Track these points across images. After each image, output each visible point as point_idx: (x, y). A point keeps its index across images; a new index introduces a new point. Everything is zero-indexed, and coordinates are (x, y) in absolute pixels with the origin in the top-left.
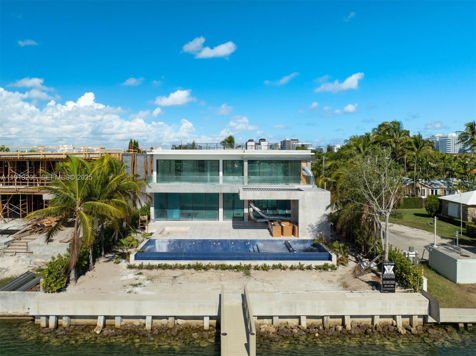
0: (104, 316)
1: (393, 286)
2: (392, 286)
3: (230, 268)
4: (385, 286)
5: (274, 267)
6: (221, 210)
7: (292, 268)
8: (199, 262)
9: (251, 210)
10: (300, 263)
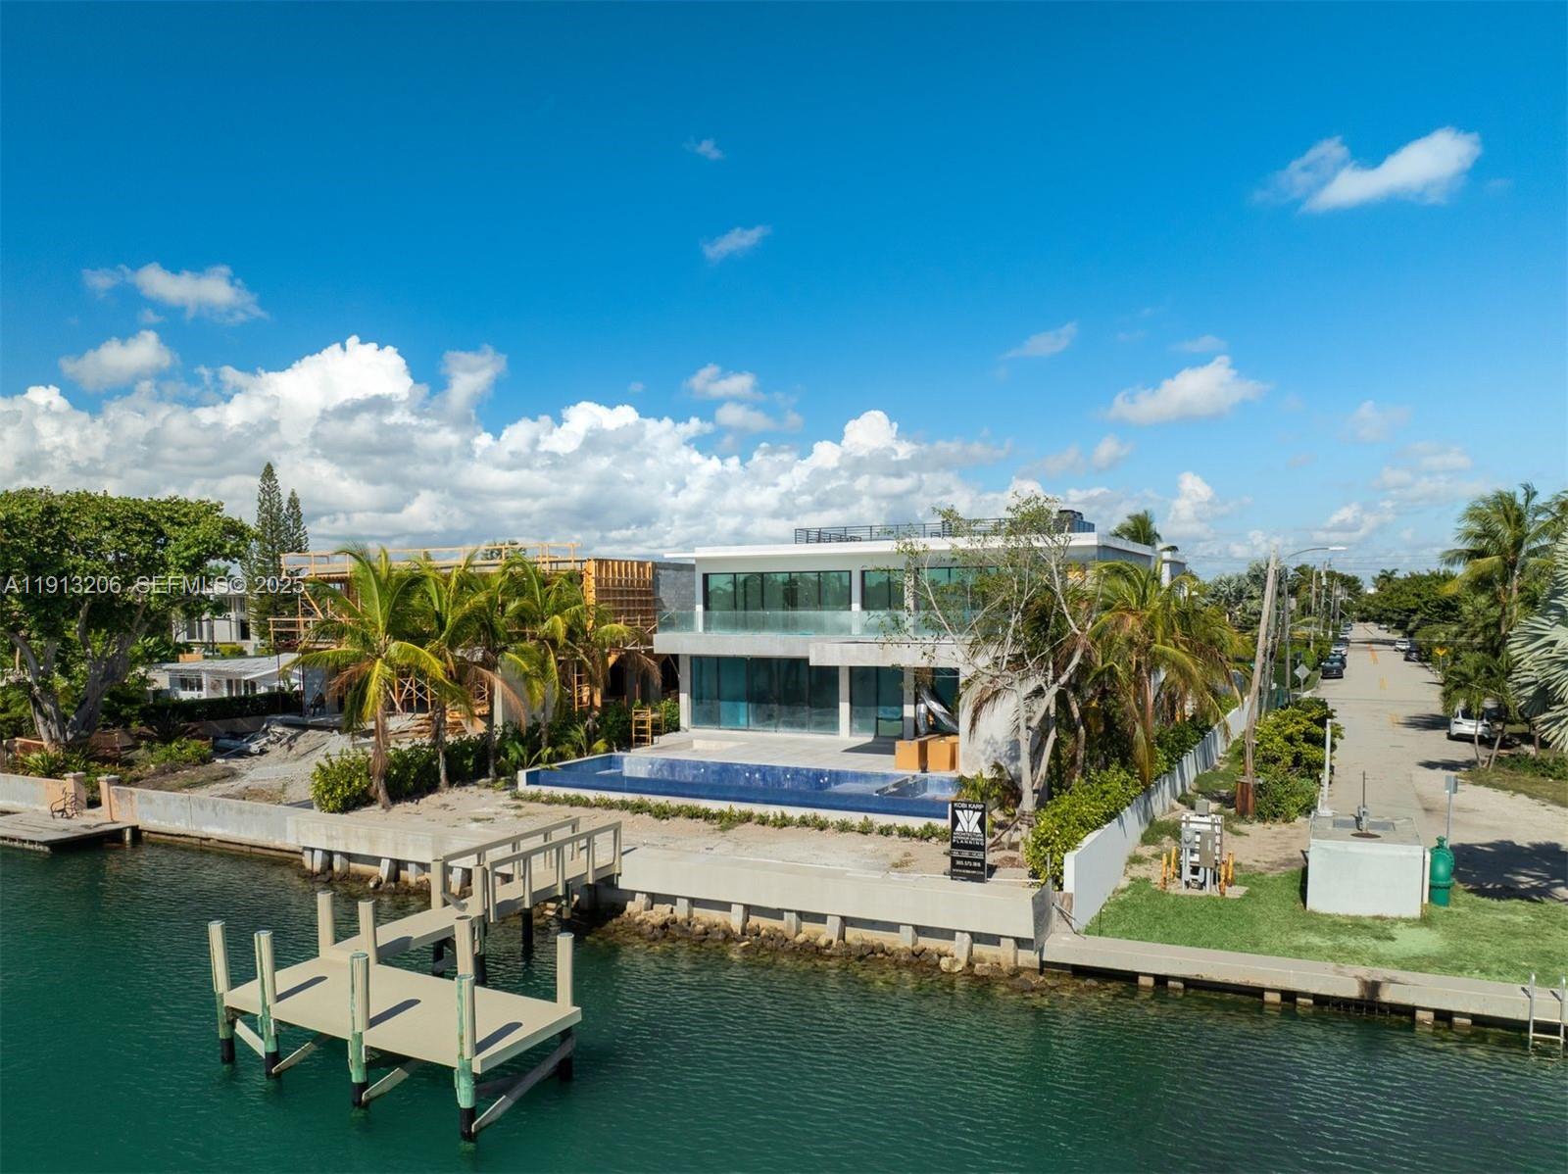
0: (391, 860)
1: (979, 865)
2: (975, 864)
3: (707, 816)
4: (958, 863)
5: (804, 822)
6: (844, 708)
7: (844, 827)
8: (646, 797)
9: (922, 708)
10: (866, 818)
